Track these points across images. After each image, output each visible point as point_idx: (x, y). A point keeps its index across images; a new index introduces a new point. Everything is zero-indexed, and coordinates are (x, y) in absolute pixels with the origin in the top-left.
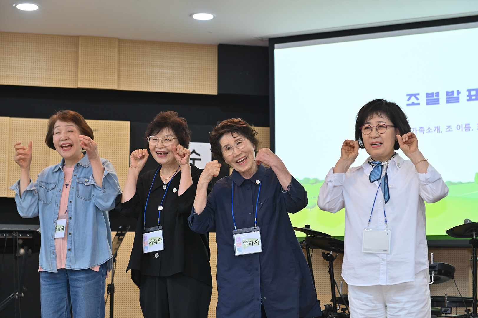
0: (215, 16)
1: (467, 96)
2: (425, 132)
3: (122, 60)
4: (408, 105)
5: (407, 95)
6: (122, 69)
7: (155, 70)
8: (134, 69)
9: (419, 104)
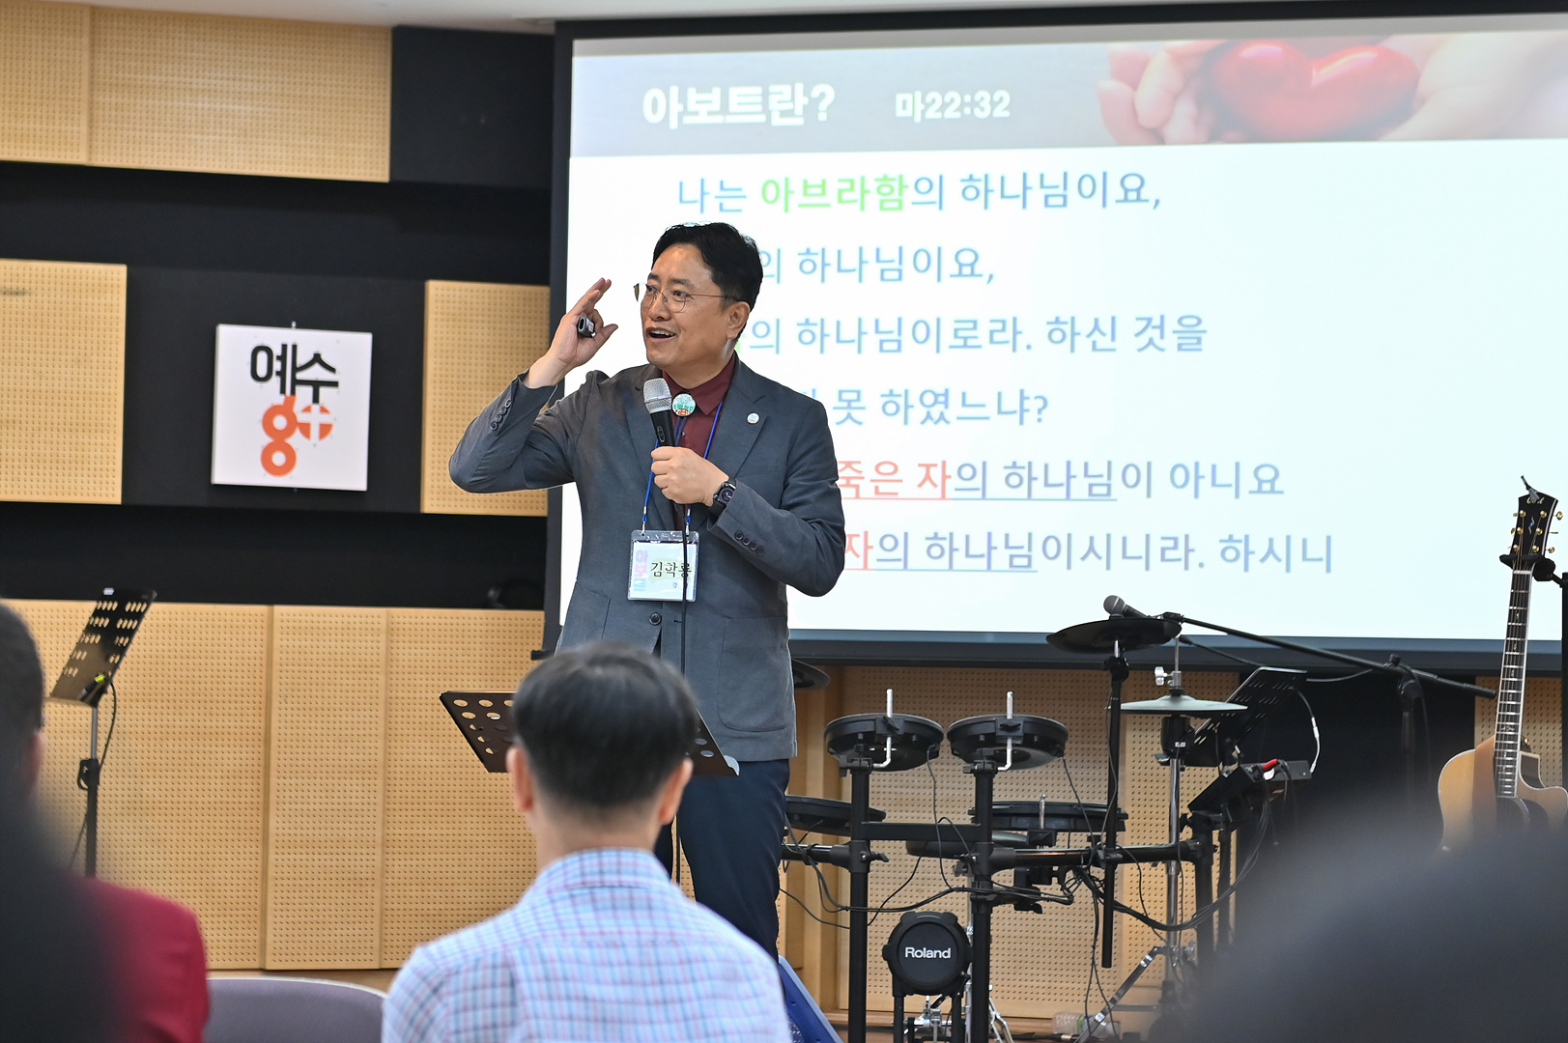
3: (102, 73)
6: (101, 99)
8: (139, 101)
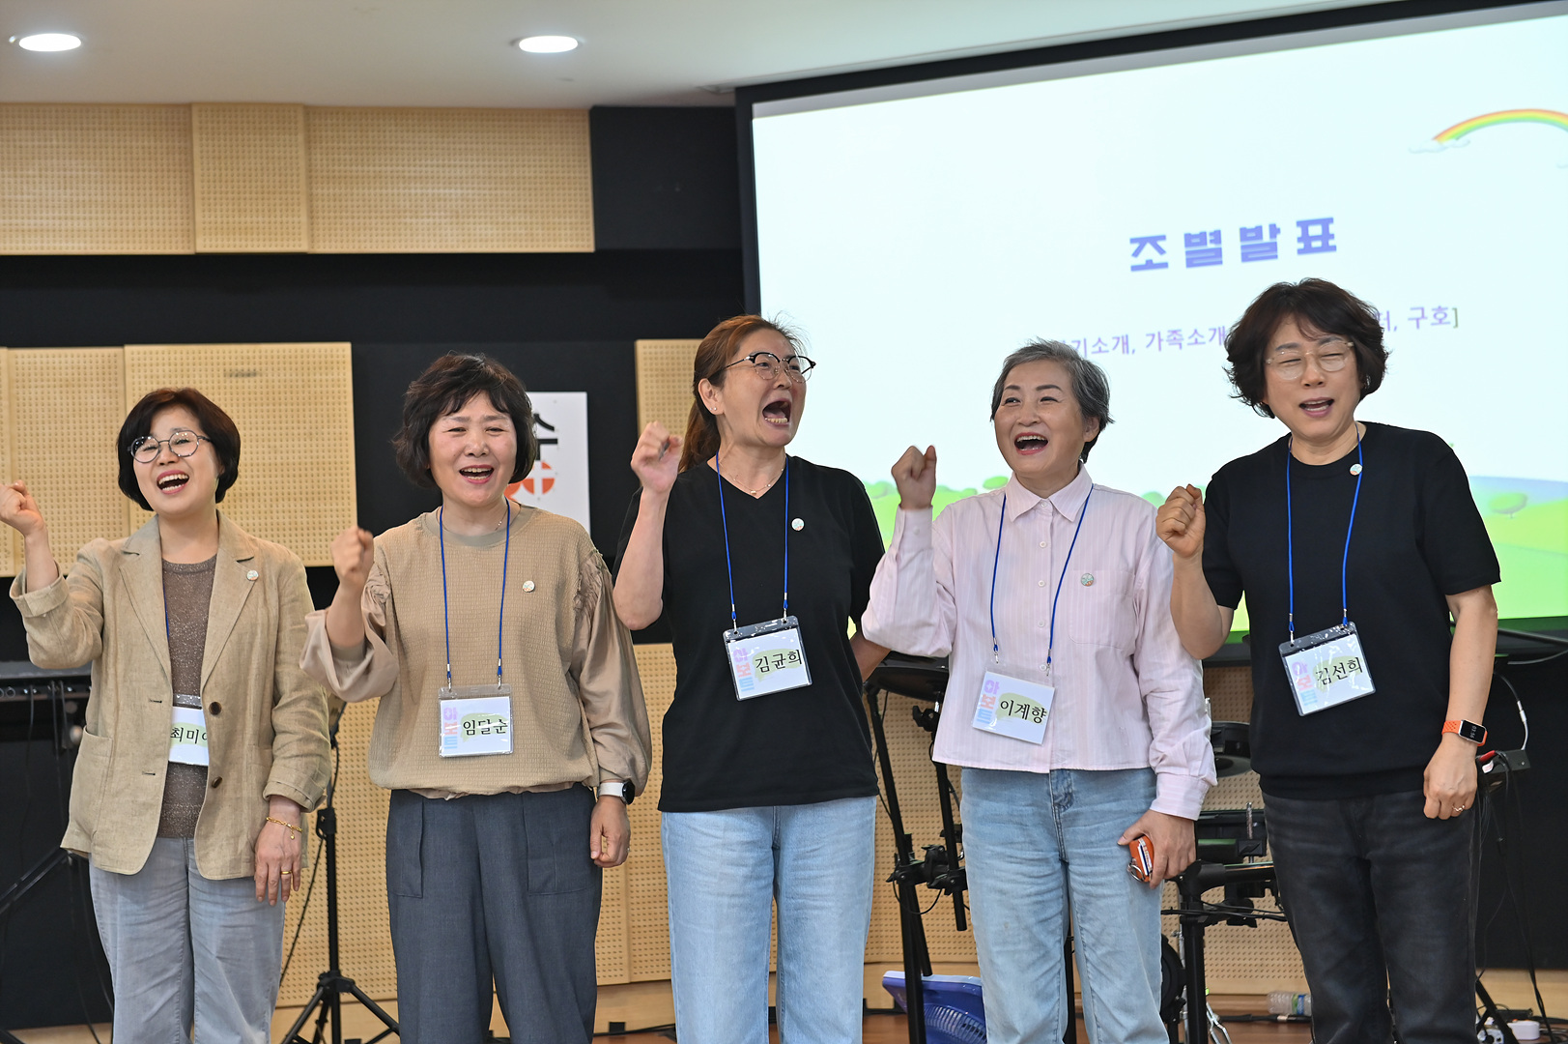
0: (583, 41)
1: (1299, 240)
2: (1184, 343)
3: (319, 167)
4: (1135, 268)
5: (1133, 241)
6: (320, 191)
7: (413, 191)
8: (355, 191)
9: (1165, 265)
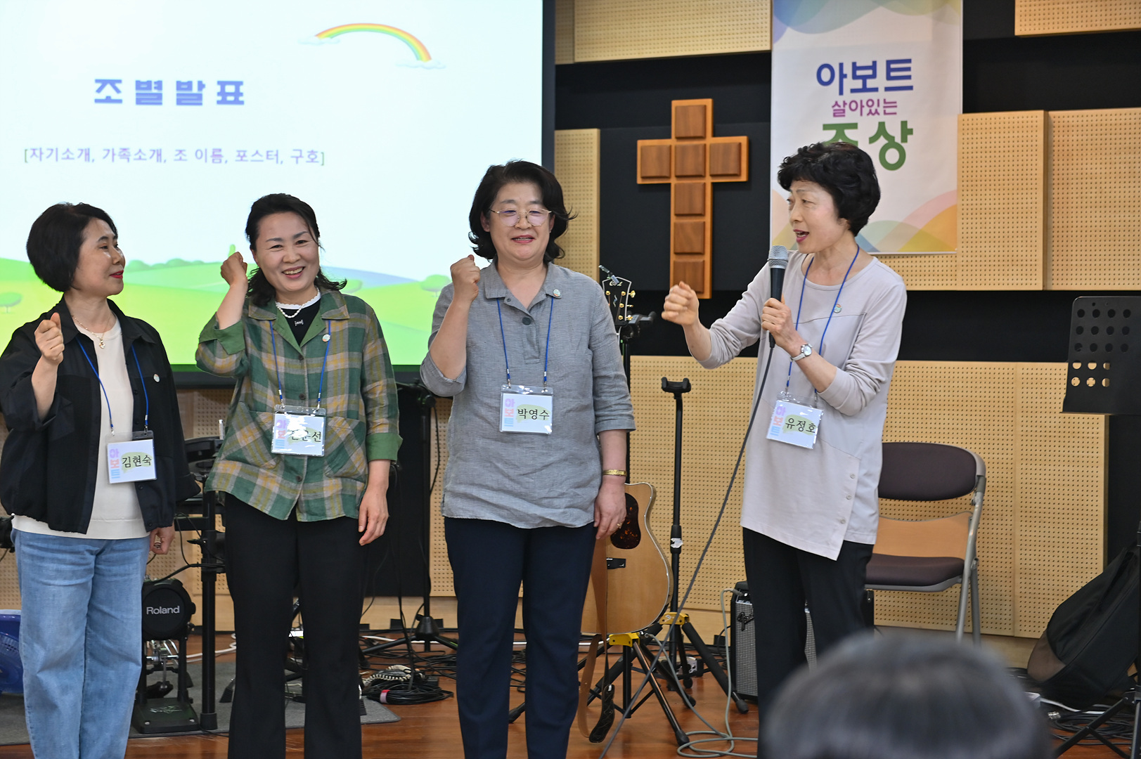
1: (219, 94)
2: (131, 158)
4: (97, 101)
5: (97, 81)
9: (120, 101)
